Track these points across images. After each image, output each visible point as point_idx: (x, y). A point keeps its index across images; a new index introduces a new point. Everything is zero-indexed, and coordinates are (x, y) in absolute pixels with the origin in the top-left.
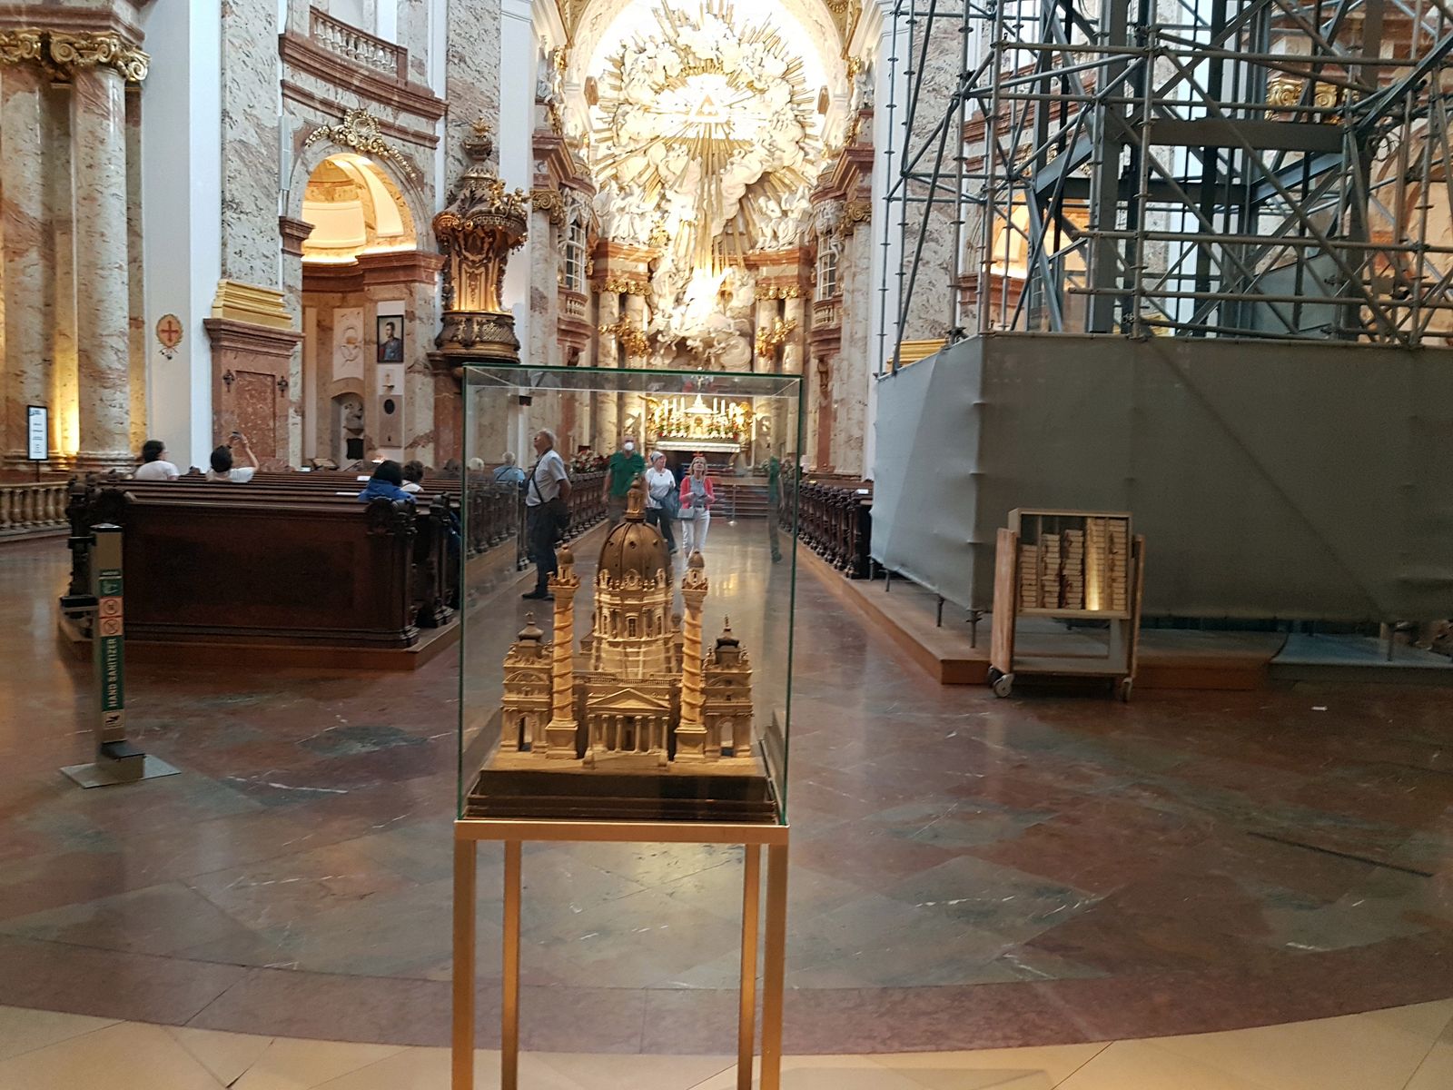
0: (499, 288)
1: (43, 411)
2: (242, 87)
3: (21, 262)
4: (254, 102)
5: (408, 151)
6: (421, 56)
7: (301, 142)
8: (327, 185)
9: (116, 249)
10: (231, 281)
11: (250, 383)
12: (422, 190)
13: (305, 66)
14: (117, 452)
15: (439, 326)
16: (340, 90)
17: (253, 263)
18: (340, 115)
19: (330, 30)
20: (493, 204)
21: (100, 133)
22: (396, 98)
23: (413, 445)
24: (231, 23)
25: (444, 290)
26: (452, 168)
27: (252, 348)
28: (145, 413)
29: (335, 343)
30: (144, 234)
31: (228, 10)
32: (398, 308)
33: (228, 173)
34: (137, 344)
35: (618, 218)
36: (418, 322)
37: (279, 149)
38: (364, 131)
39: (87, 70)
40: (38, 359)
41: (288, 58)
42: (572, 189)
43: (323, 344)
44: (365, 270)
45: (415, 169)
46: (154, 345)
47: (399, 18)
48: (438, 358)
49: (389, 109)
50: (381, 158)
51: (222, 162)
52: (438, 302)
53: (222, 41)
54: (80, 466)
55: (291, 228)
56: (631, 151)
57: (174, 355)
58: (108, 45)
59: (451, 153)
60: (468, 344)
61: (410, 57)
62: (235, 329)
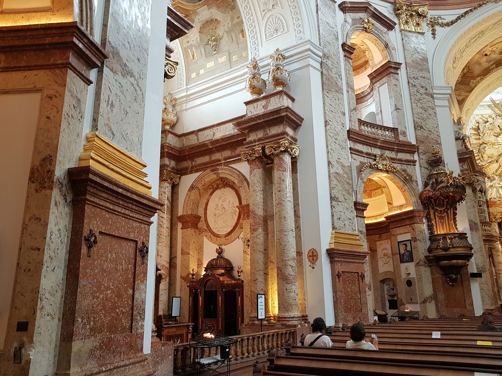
0: (455, 222)
1: (263, 296)
2: (335, 152)
3: (256, 233)
4: (340, 157)
5: (403, 168)
6: (404, 130)
7: (360, 171)
8: (368, 192)
9: (290, 223)
10: (336, 231)
11: (348, 277)
12: (412, 183)
13: (358, 141)
14: (293, 314)
15: (428, 243)
16: (373, 148)
17: (345, 222)
18: (374, 158)
19: (366, 127)
20: (448, 183)
21: (283, 178)
22: (396, 147)
23: (424, 302)
24: (329, 128)
25: (428, 226)
26: (424, 172)
27: (347, 260)
28: (304, 294)
29: (378, 257)
30: (301, 216)
31: (327, 124)
32: (408, 237)
33: (332, 186)
34: (300, 263)
35: (491, 190)
36: (418, 242)
37: (351, 174)
38: (385, 162)
39: (278, 155)
40: (262, 273)
41: (351, 139)
42: (476, 176)
43: (373, 257)
44: (389, 223)
45: (408, 175)
46: (307, 263)
47: (393, 118)
48: (431, 258)
49: (393, 153)
50: (393, 172)
51: (329, 182)
52: (427, 232)
53: (326, 136)
54: (279, 321)
55: (359, 206)
56: (490, 162)
57: (315, 266)
58: (285, 144)
59: (422, 166)
60: (446, 249)
61: (399, 131)
62: (340, 252)
